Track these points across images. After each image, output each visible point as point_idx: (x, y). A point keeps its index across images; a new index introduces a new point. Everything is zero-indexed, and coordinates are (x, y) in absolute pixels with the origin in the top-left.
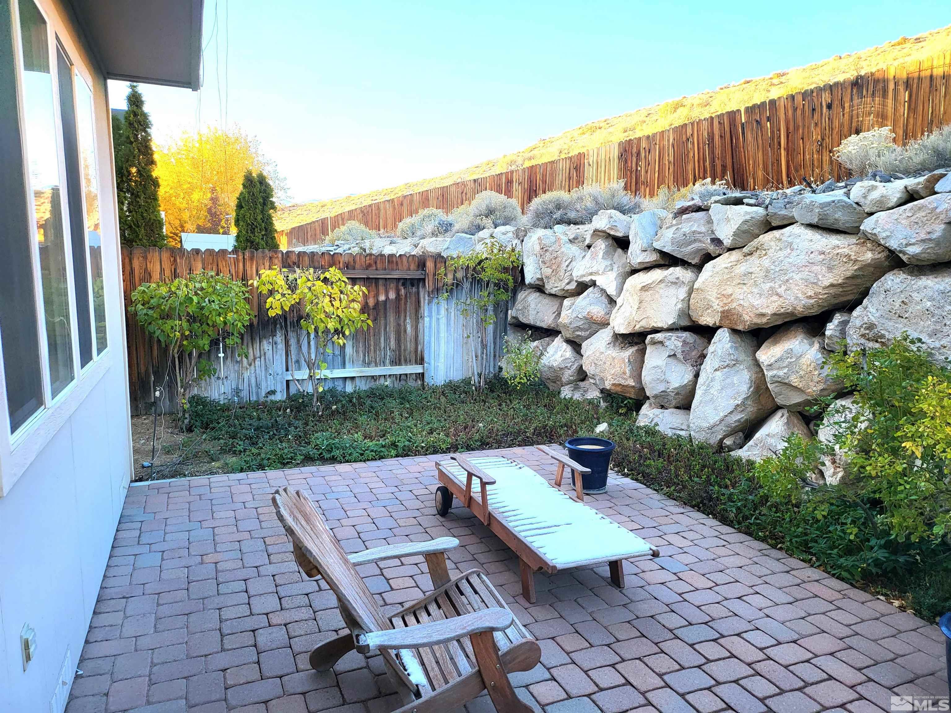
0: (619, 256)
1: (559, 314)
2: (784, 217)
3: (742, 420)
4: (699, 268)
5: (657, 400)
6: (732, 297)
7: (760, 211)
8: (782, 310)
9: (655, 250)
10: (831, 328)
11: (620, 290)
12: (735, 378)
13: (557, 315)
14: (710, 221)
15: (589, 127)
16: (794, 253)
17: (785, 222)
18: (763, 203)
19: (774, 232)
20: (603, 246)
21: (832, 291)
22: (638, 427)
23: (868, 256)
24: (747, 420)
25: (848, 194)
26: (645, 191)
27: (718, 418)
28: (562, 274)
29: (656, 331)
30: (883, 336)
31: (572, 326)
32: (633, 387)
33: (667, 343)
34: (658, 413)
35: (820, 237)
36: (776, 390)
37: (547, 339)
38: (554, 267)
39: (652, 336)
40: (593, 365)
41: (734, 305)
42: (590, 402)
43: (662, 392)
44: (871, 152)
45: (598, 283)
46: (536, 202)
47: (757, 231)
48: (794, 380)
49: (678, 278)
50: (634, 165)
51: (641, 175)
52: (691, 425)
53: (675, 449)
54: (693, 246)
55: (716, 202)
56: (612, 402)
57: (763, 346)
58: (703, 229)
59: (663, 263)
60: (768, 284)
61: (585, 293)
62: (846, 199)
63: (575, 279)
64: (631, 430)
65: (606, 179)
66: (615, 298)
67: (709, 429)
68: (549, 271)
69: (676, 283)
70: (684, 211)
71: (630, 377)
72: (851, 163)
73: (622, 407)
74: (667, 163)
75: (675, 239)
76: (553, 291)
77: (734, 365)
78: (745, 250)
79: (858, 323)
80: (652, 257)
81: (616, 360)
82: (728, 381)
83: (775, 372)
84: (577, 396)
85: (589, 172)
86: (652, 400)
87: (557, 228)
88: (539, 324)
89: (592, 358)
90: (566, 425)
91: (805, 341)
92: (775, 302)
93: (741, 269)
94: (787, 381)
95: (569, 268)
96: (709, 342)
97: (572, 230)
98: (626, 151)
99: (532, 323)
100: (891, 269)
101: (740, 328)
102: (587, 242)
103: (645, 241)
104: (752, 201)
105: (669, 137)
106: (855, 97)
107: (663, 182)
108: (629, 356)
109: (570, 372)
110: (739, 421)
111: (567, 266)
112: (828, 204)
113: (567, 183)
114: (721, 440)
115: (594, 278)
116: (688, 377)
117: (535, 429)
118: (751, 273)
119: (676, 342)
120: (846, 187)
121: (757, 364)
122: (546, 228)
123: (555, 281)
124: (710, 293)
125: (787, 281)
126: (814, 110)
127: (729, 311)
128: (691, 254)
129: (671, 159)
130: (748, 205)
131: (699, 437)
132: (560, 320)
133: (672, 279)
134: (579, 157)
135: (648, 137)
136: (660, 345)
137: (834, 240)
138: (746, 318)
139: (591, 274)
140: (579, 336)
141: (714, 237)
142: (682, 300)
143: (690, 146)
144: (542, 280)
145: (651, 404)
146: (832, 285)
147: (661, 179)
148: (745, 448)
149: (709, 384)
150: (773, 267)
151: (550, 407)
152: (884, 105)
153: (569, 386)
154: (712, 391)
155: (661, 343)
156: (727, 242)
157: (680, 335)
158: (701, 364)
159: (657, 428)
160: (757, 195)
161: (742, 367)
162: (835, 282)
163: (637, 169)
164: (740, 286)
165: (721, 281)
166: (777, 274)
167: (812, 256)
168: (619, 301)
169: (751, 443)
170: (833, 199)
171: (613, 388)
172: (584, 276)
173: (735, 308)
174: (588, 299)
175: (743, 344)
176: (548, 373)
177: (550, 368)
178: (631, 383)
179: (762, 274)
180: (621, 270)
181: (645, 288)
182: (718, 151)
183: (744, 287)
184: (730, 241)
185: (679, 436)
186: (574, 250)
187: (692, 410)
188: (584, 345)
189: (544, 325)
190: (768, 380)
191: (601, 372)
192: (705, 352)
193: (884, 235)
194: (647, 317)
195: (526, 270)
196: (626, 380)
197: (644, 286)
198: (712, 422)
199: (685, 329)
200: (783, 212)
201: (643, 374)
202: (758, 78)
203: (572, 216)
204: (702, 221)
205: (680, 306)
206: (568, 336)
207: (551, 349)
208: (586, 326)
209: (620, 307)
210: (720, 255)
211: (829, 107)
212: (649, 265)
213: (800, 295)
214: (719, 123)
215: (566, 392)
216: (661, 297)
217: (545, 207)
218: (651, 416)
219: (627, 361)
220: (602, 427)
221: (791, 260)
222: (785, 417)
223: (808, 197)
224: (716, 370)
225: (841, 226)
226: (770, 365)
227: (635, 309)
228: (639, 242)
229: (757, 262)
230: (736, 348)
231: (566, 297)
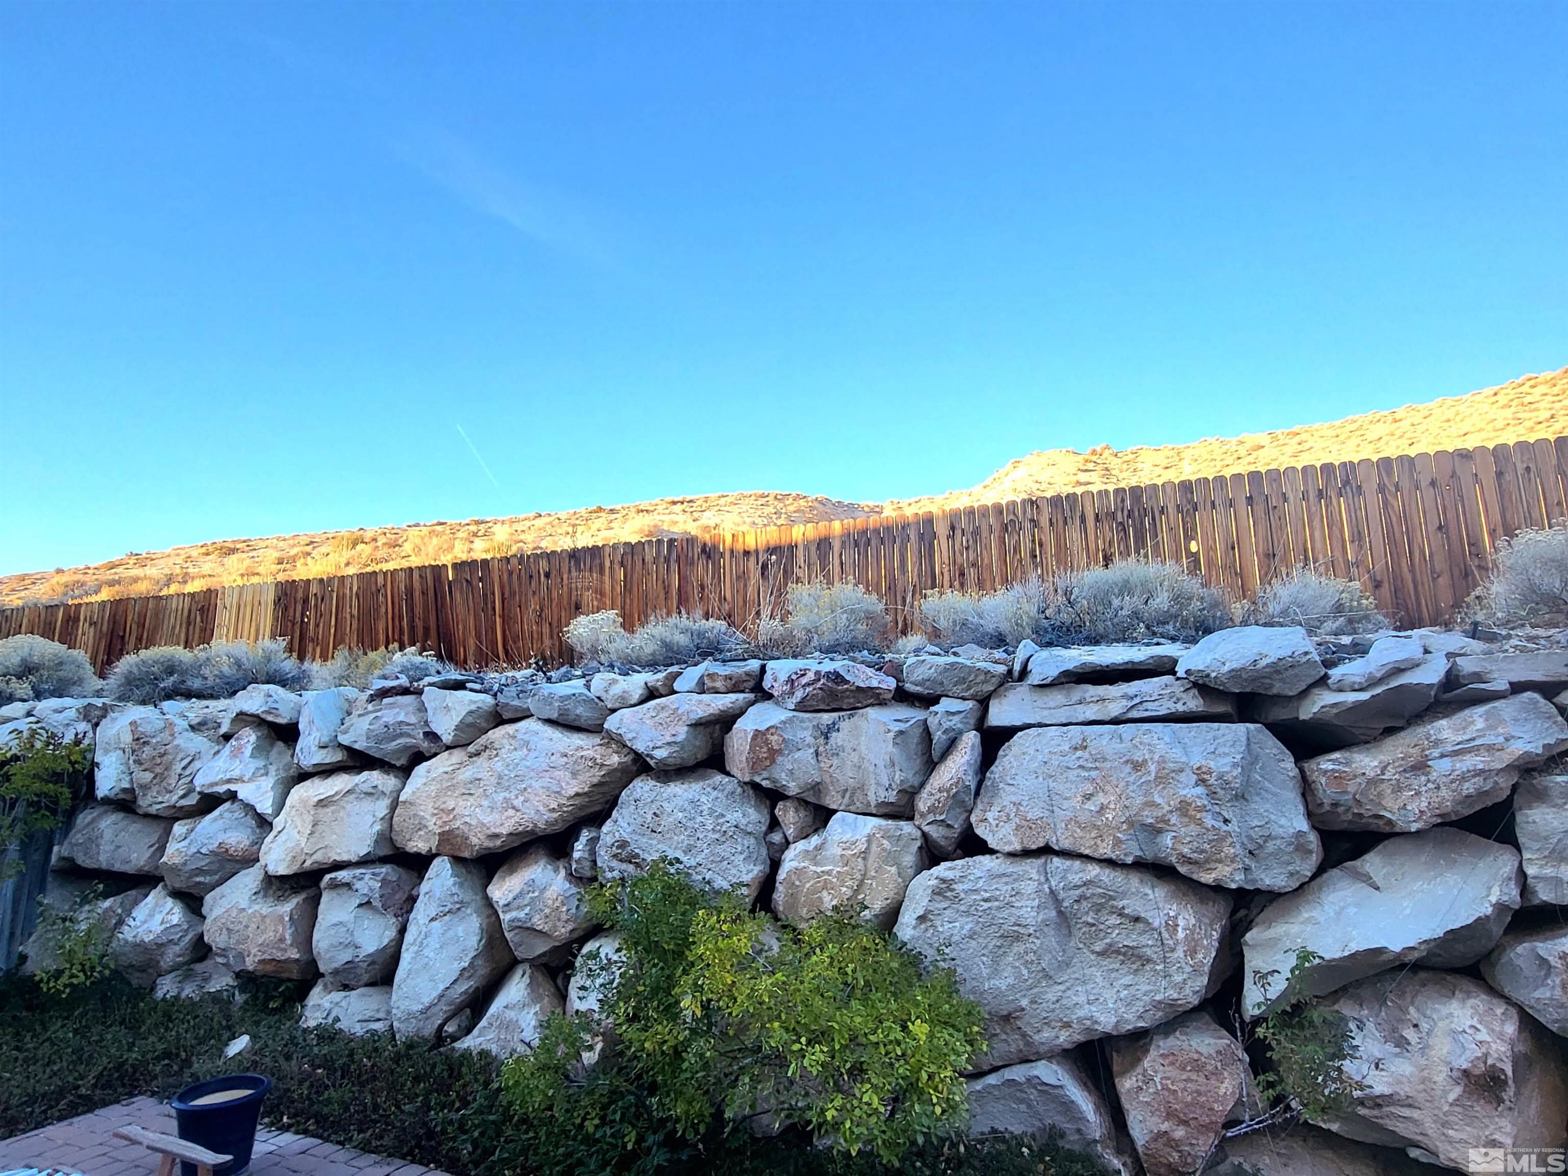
0: (279, 753)
1: (162, 849)
2: (517, 709)
3: (471, 991)
4: (406, 772)
5: (338, 978)
6: (455, 813)
7: (488, 699)
8: (521, 829)
9: (340, 745)
10: (579, 849)
11: (280, 806)
12: (460, 929)
13: (157, 849)
14: (422, 709)
15: (218, 546)
16: (533, 754)
17: (519, 715)
18: (491, 689)
19: (506, 726)
20: (253, 738)
21: (577, 802)
22: (305, 1031)
23: (615, 760)
24: (477, 988)
25: (588, 687)
26: (314, 650)
27: (435, 994)
28: (173, 781)
29: (338, 866)
30: (637, 856)
31: (188, 868)
32: (297, 961)
33: (358, 885)
34: (338, 1000)
35: (560, 735)
36: (516, 939)
37: (133, 893)
38: (158, 770)
39: (333, 875)
40: (225, 932)
41: (458, 824)
42: (215, 998)
43: (347, 963)
44: (602, 637)
45: (240, 796)
46: (127, 663)
47: (484, 725)
48: (538, 922)
49: (375, 787)
50: (298, 614)
51: (308, 629)
52: (394, 1011)
53: (369, 1058)
54: (398, 741)
55: (430, 685)
56: (257, 991)
57: (497, 876)
58: (413, 719)
59: (352, 764)
60: (503, 794)
61: (216, 813)
62: (587, 692)
63: (198, 789)
64: (293, 1038)
65: (253, 629)
66: (269, 819)
67: (422, 1013)
68: (148, 776)
69: (373, 793)
70: (384, 693)
71: (291, 945)
72: (582, 647)
73: (274, 997)
74: (348, 616)
75: (373, 731)
76: (153, 810)
77: (459, 909)
78: (471, 749)
79: (609, 840)
80: (337, 756)
81: (268, 921)
82: (451, 934)
83: (514, 914)
84: (189, 991)
85: (224, 618)
86: (328, 979)
87: (166, 705)
88: (118, 867)
89: (223, 921)
90: (167, 1054)
91: (549, 867)
92: (511, 817)
93: (466, 774)
94: (529, 925)
95: (188, 772)
96: (421, 878)
97: (195, 709)
98: (286, 594)
99: (104, 866)
100: (638, 774)
101: (466, 854)
102: (224, 729)
103: (325, 732)
104: (477, 686)
105: (351, 584)
106: (573, 569)
107: (342, 641)
108: (292, 910)
109: (177, 948)
110: (466, 992)
111: (184, 768)
112: (568, 697)
113: (184, 630)
114: (441, 1027)
115: (233, 787)
116: (390, 934)
117: (98, 1077)
118: (479, 780)
119: (371, 883)
120: (584, 676)
121: (489, 903)
122: (143, 703)
123: (158, 792)
124: (422, 807)
125: (525, 789)
126: (531, 577)
127: (450, 832)
128: (395, 752)
129: (355, 612)
130: (472, 690)
131: (405, 1030)
132: (164, 859)
133: (366, 787)
134: (207, 595)
135: (322, 580)
136: (345, 889)
137: (578, 740)
138: (475, 841)
139: (229, 781)
140: (199, 883)
141: (427, 730)
142: (382, 819)
143: (381, 599)
144: (132, 791)
145: (325, 986)
146: (577, 794)
147: (339, 637)
148: (476, 1031)
149: (422, 943)
150: (507, 772)
151: (133, 1025)
152: (602, 582)
153: (173, 974)
154: (426, 952)
155: (348, 885)
156: (447, 738)
157: (377, 871)
158: (410, 911)
159: (337, 1026)
160: (482, 679)
161: (469, 911)
162: (580, 791)
163: (302, 621)
164: (465, 797)
165: (439, 791)
166: (512, 781)
167: (553, 758)
168: (278, 823)
169: (483, 1023)
170: (573, 691)
171: (260, 967)
172: (216, 784)
173: (458, 828)
174: (221, 822)
175: (469, 877)
176: (131, 955)
177: (136, 945)
178: (294, 954)
179: (494, 780)
180: (283, 774)
181: (322, 803)
182: (418, 610)
183: (471, 799)
184: (450, 737)
185: (374, 1033)
186: (198, 742)
187: (395, 986)
188: (208, 898)
189: (128, 869)
190: (505, 926)
191: (238, 942)
192: (414, 893)
193: (630, 736)
194: (326, 847)
195: (99, 775)
196: (285, 950)
197: (321, 800)
198: (427, 1001)
199: (383, 860)
200: (516, 703)
201: (316, 936)
202: (453, 522)
203: (195, 686)
204: (411, 708)
205: (377, 827)
206: (177, 885)
207: (140, 912)
208: (214, 867)
209: (280, 832)
210: (435, 755)
211: (547, 575)
212: (328, 767)
213: (541, 808)
214: (420, 576)
215: (167, 987)
216: (349, 815)
217: (144, 669)
218: (327, 1005)
219: (287, 919)
220: (239, 1045)
221: (528, 764)
222: (527, 975)
223: (546, 689)
224: (432, 920)
225: (582, 723)
226: (507, 905)
227: (306, 835)
228: (316, 734)
229: (486, 765)
230: (461, 885)
231: (178, 819)
